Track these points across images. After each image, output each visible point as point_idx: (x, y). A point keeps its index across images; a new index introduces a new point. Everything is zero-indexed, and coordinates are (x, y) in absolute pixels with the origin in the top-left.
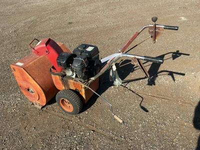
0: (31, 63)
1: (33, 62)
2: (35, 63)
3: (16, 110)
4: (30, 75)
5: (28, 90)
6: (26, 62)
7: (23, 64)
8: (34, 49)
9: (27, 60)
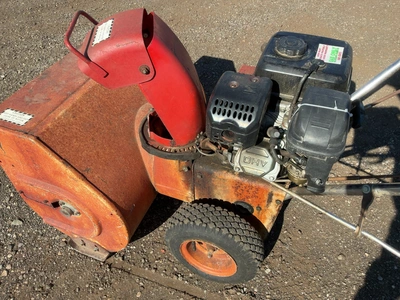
0: (61, 113)
1: (68, 105)
2: (75, 111)
3: (14, 267)
4: (66, 162)
5: (56, 205)
6: (37, 106)
7: (27, 117)
8: (86, 57)
9: (38, 98)
